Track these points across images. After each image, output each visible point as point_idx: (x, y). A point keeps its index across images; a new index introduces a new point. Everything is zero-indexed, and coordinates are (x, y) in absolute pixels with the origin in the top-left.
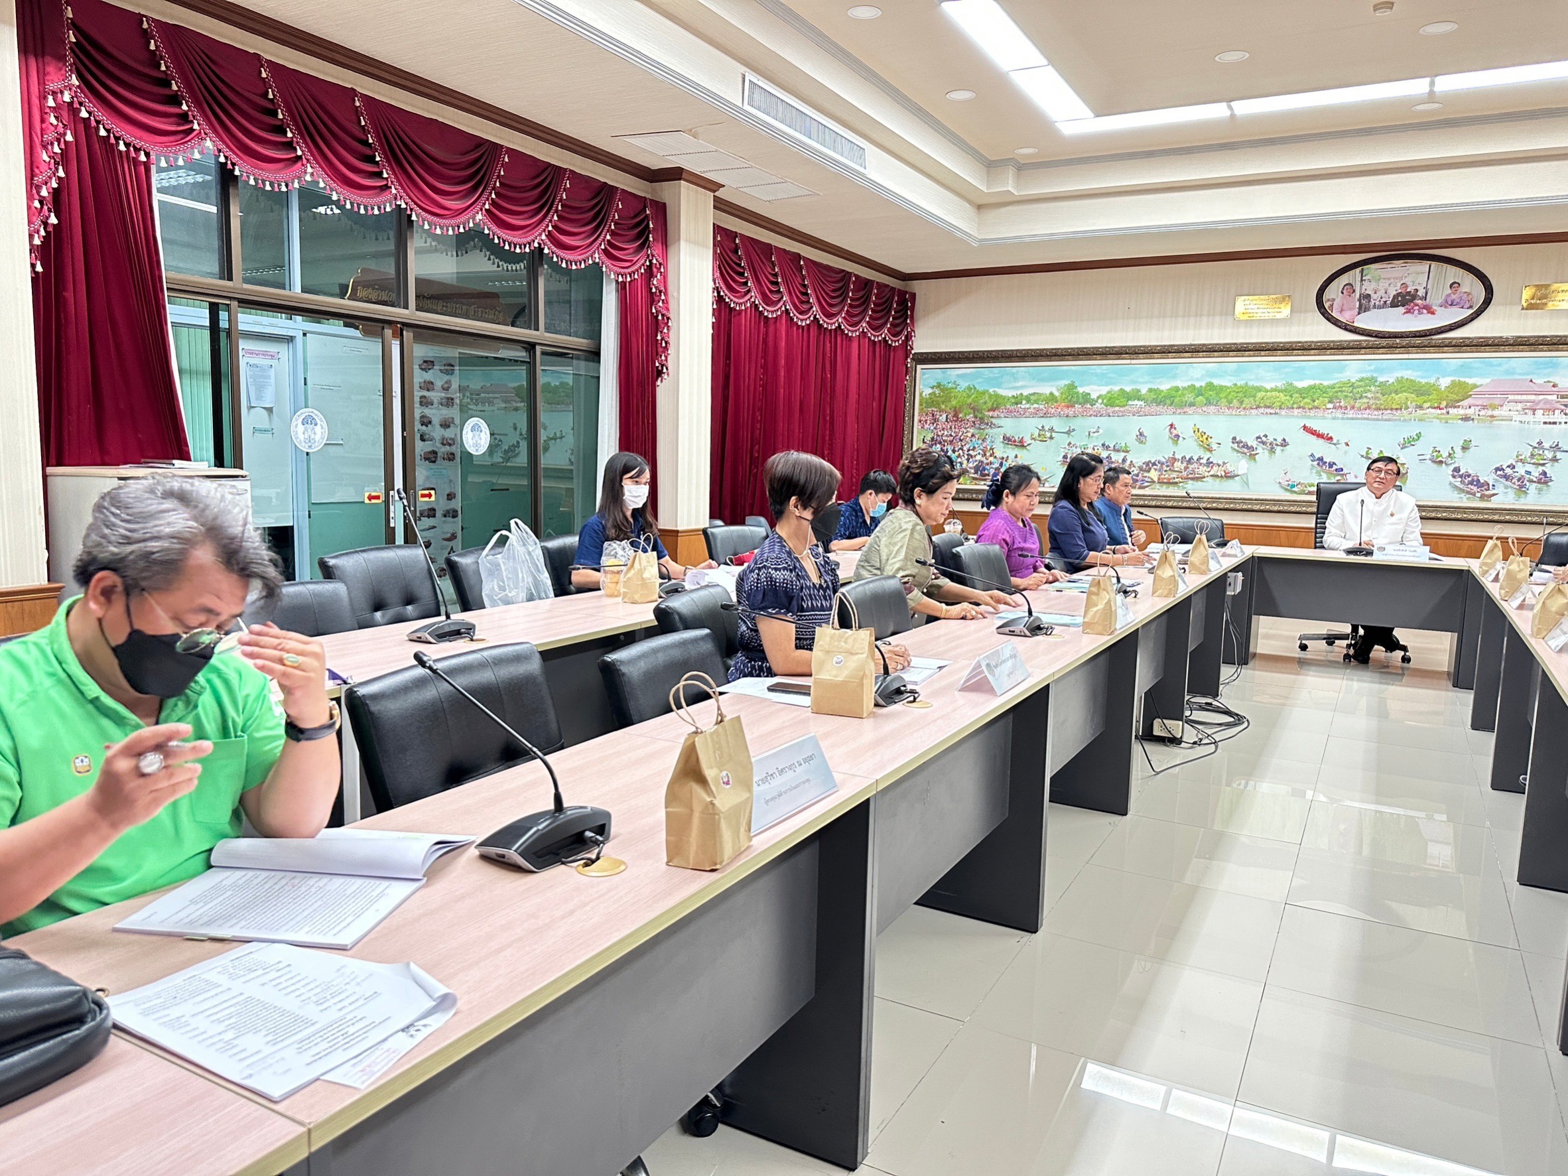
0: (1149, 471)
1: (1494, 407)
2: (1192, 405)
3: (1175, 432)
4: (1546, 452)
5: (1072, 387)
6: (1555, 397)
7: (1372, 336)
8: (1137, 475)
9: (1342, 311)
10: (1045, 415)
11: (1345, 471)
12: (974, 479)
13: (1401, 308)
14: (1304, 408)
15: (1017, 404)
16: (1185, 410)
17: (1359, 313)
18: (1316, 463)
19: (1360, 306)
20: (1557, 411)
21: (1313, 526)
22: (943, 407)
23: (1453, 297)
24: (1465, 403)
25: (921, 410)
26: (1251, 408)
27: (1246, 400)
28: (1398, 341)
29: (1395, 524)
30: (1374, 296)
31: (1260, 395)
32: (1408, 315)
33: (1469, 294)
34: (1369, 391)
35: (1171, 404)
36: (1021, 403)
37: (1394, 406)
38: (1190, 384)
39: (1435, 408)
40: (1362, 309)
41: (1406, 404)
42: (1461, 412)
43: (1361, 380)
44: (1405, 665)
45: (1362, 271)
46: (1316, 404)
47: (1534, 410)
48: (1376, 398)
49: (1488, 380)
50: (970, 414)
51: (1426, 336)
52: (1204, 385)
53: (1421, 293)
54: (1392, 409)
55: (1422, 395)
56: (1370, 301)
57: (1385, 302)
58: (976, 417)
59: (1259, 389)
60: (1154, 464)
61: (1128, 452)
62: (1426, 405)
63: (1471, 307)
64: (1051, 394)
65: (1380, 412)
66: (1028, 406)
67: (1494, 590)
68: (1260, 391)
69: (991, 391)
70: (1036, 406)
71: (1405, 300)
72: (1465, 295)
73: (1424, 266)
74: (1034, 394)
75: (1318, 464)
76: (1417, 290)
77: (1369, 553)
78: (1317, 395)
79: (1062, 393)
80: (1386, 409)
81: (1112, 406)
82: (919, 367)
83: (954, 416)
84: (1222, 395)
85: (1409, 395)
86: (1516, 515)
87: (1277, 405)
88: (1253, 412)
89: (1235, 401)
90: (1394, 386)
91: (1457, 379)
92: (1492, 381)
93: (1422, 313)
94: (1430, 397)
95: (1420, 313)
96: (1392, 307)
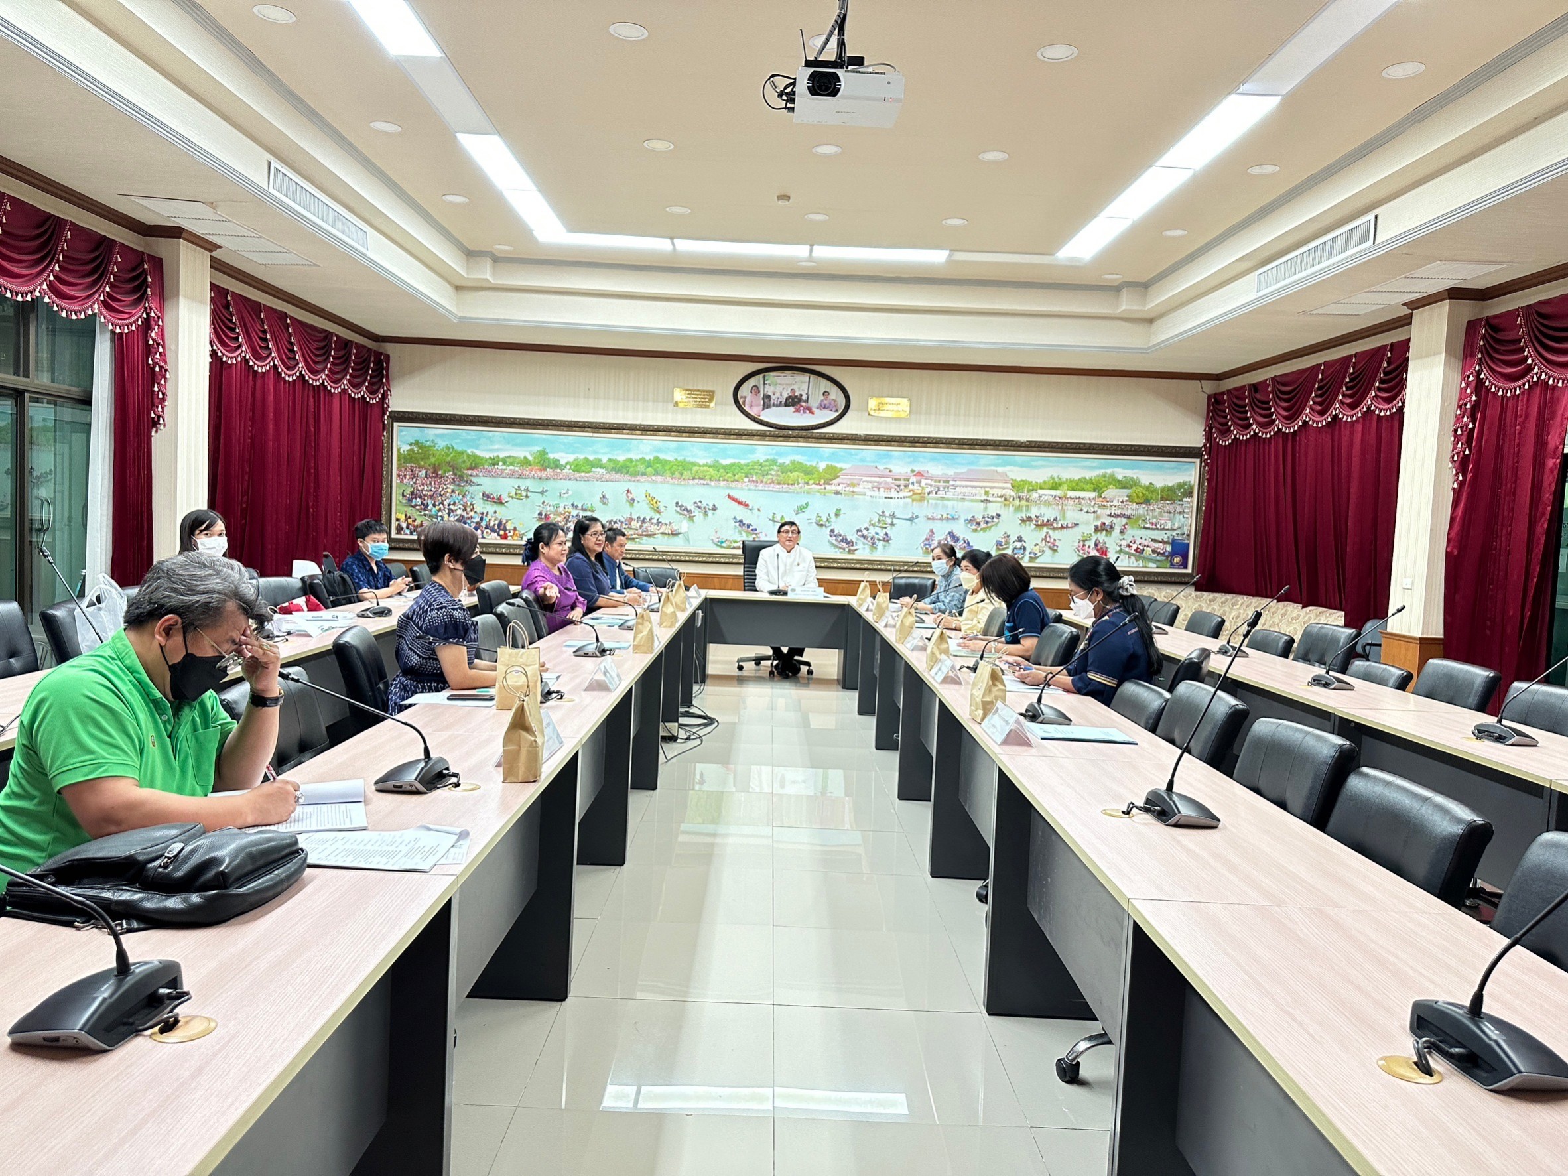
1: (854, 485)
2: (643, 474)
5: (543, 453)
6: (890, 480)
7: (773, 428)
9: (751, 406)
10: (521, 477)
13: (791, 407)
14: (727, 481)
15: (494, 465)
16: (639, 478)
17: (763, 409)
19: (764, 403)
20: (893, 490)
21: (742, 574)
22: (422, 463)
23: (825, 402)
24: (836, 481)
25: (399, 465)
26: (689, 479)
27: (685, 472)
28: (790, 432)
29: (801, 571)
30: (773, 397)
31: (695, 469)
32: (796, 414)
33: (835, 401)
34: (773, 469)
35: (627, 473)
36: (498, 464)
37: (790, 482)
38: (641, 456)
39: (816, 484)
40: (766, 406)
41: (797, 480)
42: (833, 488)
43: (767, 461)
44: (810, 676)
45: (764, 377)
46: (736, 477)
47: (879, 488)
48: (778, 475)
49: (850, 465)
50: (449, 471)
51: (808, 430)
52: (652, 458)
53: (804, 397)
54: (788, 484)
55: (808, 474)
56: (770, 400)
57: (781, 402)
58: (455, 474)
59: (694, 464)
62: (811, 482)
63: (837, 411)
64: (525, 458)
65: (781, 486)
67: (869, 617)
68: (695, 465)
69: (469, 451)
70: (512, 467)
71: (793, 401)
72: (833, 401)
73: (805, 377)
74: (510, 457)
76: (801, 395)
77: (785, 593)
78: (736, 471)
79: (535, 458)
80: (785, 484)
81: (579, 472)
82: (396, 424)
83: (433, 473)
84: (667, 467)
85: (799, 474)
86: (871, 564)
87: (708, 477)
88: (691, 482)
89: (676, 473)
90: (789, 466)
91: (830, 464)
92: (852, 466)
94: (813, 476)
95: (804, 412)
96: (785, 406)
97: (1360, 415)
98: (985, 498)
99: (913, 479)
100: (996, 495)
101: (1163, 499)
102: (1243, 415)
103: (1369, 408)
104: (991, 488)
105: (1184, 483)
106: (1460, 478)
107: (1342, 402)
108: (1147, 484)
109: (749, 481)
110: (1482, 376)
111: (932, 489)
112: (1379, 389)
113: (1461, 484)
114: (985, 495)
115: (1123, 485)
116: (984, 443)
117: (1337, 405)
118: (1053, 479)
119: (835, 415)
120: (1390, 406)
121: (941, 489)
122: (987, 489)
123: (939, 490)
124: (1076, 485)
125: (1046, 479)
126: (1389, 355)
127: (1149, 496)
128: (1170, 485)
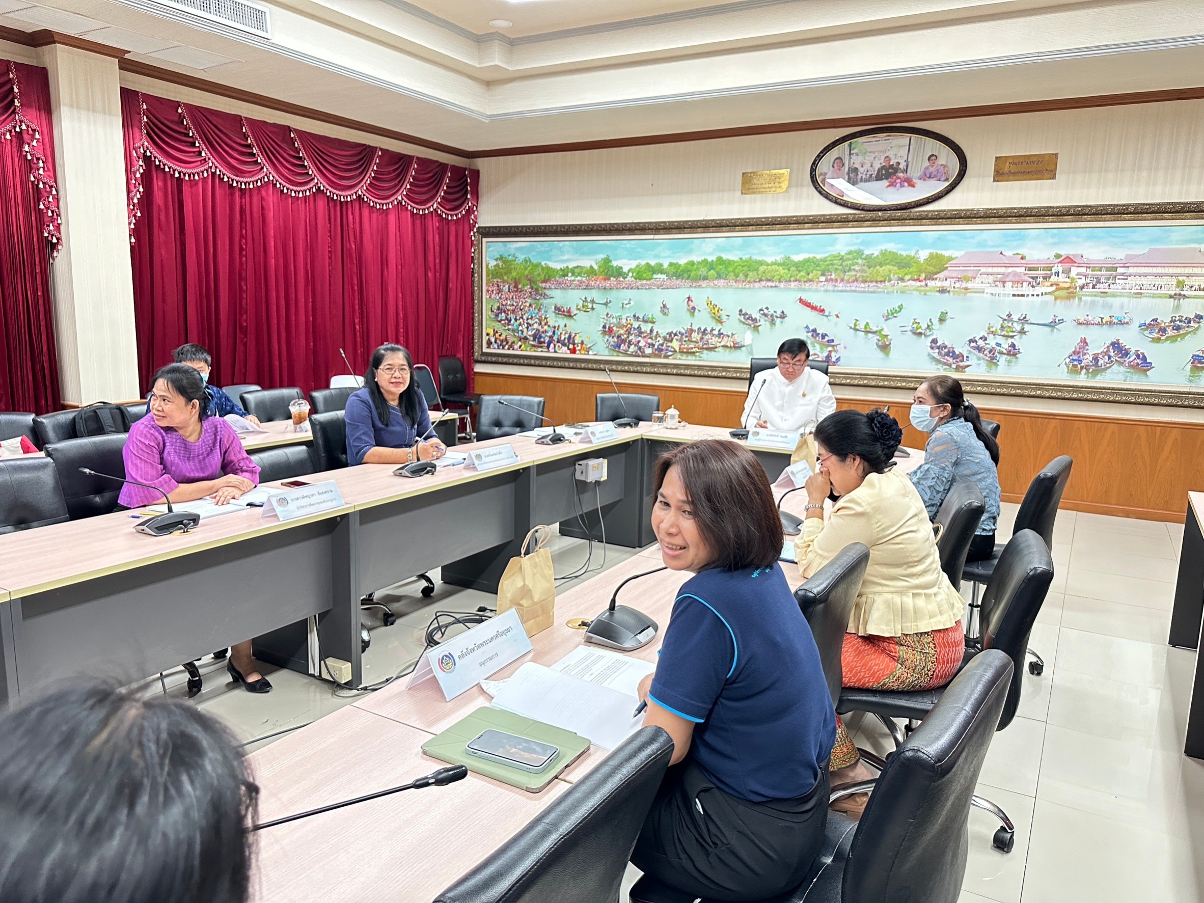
0: (671, 341)
1: (967, 280)
2: (705, 278)
3: (692, 304)
4: (1015, 324)
5: (607, 261)
6: (1022, 270)
8: (662, 345)
9: (832, 183)
10: (588, 287)
12: (533, 346)
13: (885, 181)
14: (800, 281)
15: (564, 276)
16: (701, 283)
17: (849, 187)
18: (810, 334)
20: (1025, 284)
22: (506, 278)
23: (931, 169)
24: (941, 275)
25: (488, 281)
26: (755, 282)
27: (751, 274)
28: (880, 214)
29: (806, 405)
30: (861, 170)
31: (762, 268)
32: (891, 188)
33: (945, 166)
34: (857, 263)
35: (688, 278)
36: (567, 276)
37: (879, 279)
38: (703, 258)
39: (915, 280)
40: (852, 183)
41: (889, 276)
42: (938, 284)
43: (850, 253)
45: (850, 144)
46: (810, 277)
47: (1004, 282)
49: (962, 253)
50: (527, 285)
51: (906, 208)
52: (715, 259)
53: (902, 166)
54: (877, 282)
55: (903, 267)
56: (857, 174)
57: (871, 175)
58: (532, 288)
59: (761, 263)
60: (675, 335)
61: (654, 323)
62: (907, 277)
63: (947, 180)
64: (591, 267)
65: (867, 285)
66: (573, 278)
68: (762, 264)
69: (543, 263)
70: (579, 278)
71: (888, 173)
72: (942, 167)
73: (903, 140)
74: (578, 267)
75: (812, 335)
76: (898, 163)
78: (811, 268)
79: (599, 267)
80: (872, 282)
81: (640, 279)
82: (485, 240)
83: (515, 287)
84: (731, 269)
85: (892, 268)
86: (987, 386)
87: (777, 277)
88: (757, 285)
89: (741, 275)
90: (878, 258)
91: (934, 252)
92: (966, 253)
93: (903, 186)
94: (911, 270)
95: (902, 186)
96: (877, 180)
98: (1178, 291)
99: (1058, 268)
100: (1196, 287)
104: (1188, 276)
109: (826, 280)
111: (1088, 280)
114: (1178, 286)
119: (943, 185)
121: (1103, 280)
122: (1181, 278)
123: (1098, 282)
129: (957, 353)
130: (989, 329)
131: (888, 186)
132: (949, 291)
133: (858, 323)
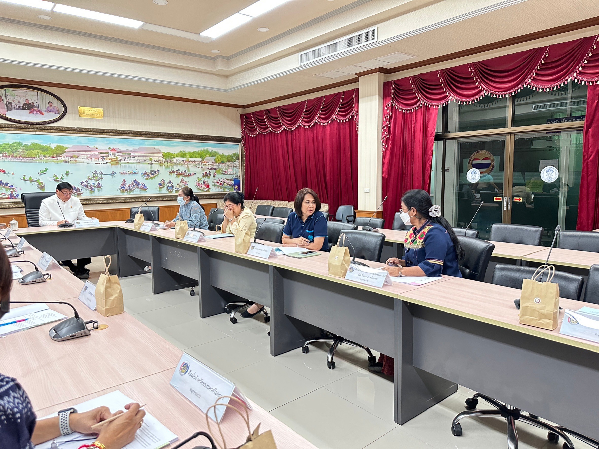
1: (76, 157)
4: (98, 175)
6: (97, 153)
7: (16, 123)
11: (14, 187)
13: (27, 111)
17: (7, 111)
19: (7, 108)
20: (99, 159)
21: (24, 214)
23: (50, 108)
24: (64, 155)
28: (30, 126)
30: (13, 104)
32: (31, 114)
33: (57, 108)
34: (20, 148)
39: (51, 157)
40: (9, 109)
41: (38, 155)
42: (63, 159)
43: (15, 143)
45: (5, 90)
47: (91, 158)
48: (23, 152)
49: (72, 146)
51: (41, 124)
53: (36, 104)
54: (32, 157)
55: (45, 151)
56: (12, 106)
57: (19, 107)
62: (47, 156)
63: (59, 113)
65: (27, 159)
71: (28, 107)
72: (55, 108)
73: (35, 92)
76: (33, 103)
77: (72, 226)
80: (29, 157)
85: (39, 151)
86: (92, 201)
90: (31, 146)
91: (59, 145)
92: (73, 146)
93: (38, 114)
94: (49, 152)
96: (23, 109)
97: (330, 122)
98: (150, 162)
99: (111, 153)
100: (155, 160)
101: (228, 161)
102: (264, 123)
103: (334, 119)
104: (153, 157)
105: (236, 154)
106: (386, 147)
107: (319, 117)
108: (222, 154)
110: (394, 105)
111: (122, 158)
112: (339, 111)
113: (387, 149)
114: (150, 160)
115: (213, 154)
116: (146, 133)
117: (317, 119)
118: (182, 152)
119: (58, 116)
120: (345, 118)
121: (127, 158)
122: (151, 157)
123: (125, 158)
124: (193, 155)
125: (179, 152)
126: (343, 97)
127: (223, 159)
128: (231, 154)
129: (77, 188)
130: (88, 177)
131: (30, 113)
132: (68, 162)
133: (25, 177)
